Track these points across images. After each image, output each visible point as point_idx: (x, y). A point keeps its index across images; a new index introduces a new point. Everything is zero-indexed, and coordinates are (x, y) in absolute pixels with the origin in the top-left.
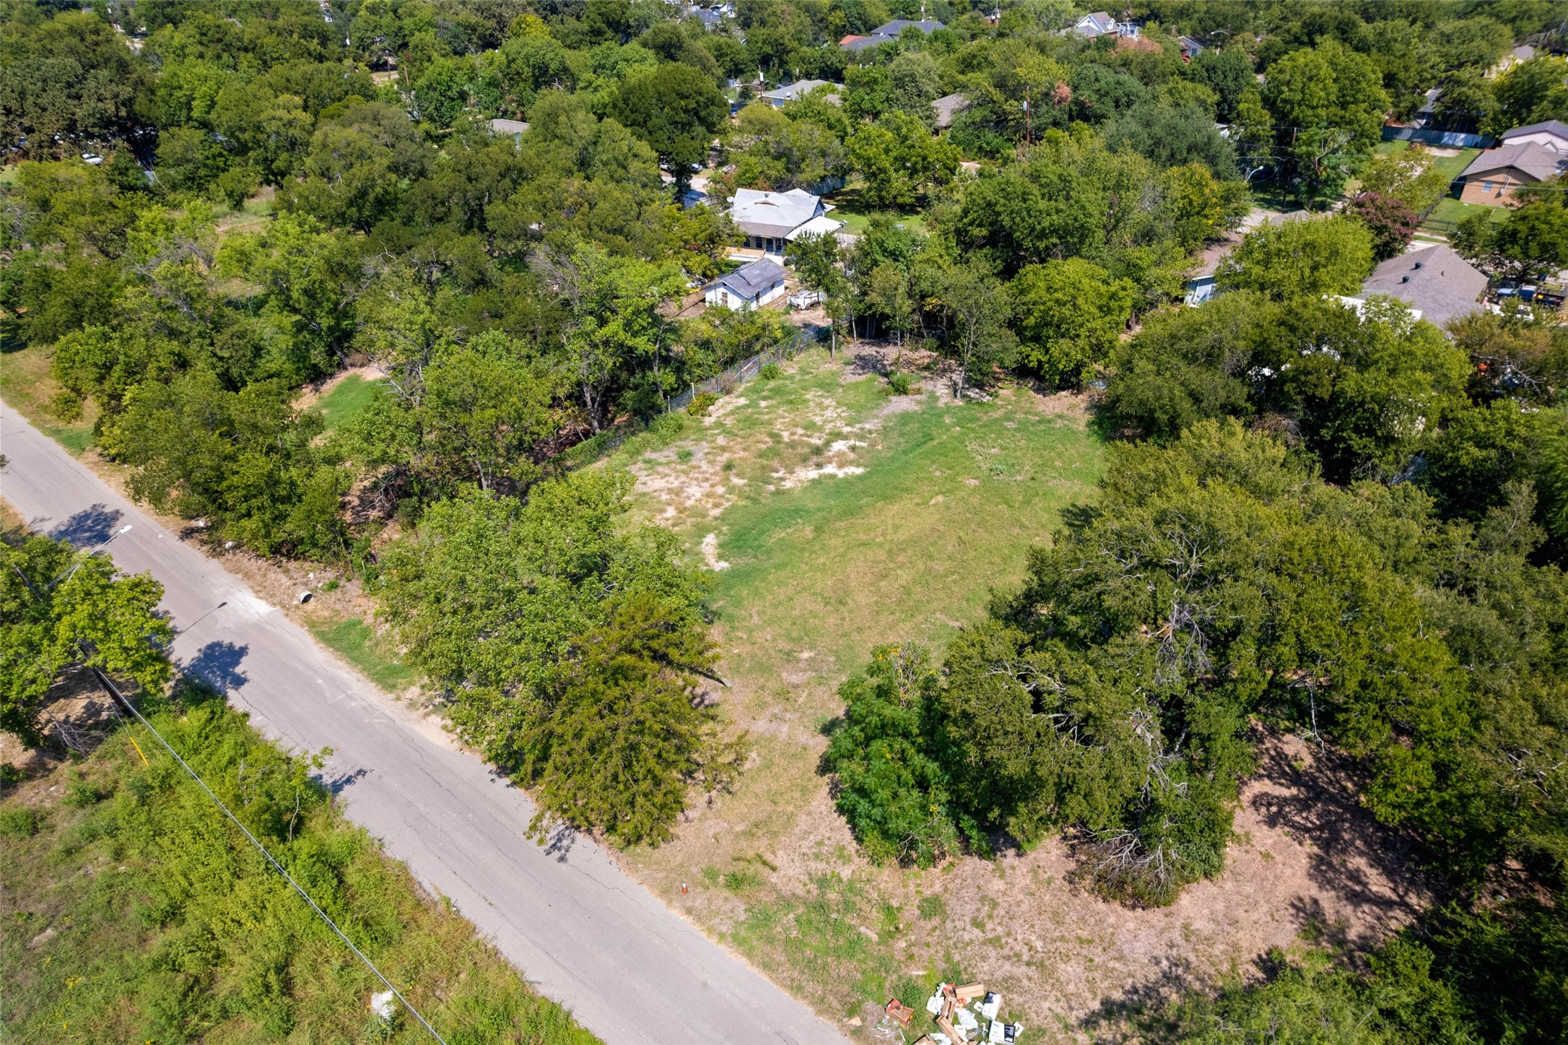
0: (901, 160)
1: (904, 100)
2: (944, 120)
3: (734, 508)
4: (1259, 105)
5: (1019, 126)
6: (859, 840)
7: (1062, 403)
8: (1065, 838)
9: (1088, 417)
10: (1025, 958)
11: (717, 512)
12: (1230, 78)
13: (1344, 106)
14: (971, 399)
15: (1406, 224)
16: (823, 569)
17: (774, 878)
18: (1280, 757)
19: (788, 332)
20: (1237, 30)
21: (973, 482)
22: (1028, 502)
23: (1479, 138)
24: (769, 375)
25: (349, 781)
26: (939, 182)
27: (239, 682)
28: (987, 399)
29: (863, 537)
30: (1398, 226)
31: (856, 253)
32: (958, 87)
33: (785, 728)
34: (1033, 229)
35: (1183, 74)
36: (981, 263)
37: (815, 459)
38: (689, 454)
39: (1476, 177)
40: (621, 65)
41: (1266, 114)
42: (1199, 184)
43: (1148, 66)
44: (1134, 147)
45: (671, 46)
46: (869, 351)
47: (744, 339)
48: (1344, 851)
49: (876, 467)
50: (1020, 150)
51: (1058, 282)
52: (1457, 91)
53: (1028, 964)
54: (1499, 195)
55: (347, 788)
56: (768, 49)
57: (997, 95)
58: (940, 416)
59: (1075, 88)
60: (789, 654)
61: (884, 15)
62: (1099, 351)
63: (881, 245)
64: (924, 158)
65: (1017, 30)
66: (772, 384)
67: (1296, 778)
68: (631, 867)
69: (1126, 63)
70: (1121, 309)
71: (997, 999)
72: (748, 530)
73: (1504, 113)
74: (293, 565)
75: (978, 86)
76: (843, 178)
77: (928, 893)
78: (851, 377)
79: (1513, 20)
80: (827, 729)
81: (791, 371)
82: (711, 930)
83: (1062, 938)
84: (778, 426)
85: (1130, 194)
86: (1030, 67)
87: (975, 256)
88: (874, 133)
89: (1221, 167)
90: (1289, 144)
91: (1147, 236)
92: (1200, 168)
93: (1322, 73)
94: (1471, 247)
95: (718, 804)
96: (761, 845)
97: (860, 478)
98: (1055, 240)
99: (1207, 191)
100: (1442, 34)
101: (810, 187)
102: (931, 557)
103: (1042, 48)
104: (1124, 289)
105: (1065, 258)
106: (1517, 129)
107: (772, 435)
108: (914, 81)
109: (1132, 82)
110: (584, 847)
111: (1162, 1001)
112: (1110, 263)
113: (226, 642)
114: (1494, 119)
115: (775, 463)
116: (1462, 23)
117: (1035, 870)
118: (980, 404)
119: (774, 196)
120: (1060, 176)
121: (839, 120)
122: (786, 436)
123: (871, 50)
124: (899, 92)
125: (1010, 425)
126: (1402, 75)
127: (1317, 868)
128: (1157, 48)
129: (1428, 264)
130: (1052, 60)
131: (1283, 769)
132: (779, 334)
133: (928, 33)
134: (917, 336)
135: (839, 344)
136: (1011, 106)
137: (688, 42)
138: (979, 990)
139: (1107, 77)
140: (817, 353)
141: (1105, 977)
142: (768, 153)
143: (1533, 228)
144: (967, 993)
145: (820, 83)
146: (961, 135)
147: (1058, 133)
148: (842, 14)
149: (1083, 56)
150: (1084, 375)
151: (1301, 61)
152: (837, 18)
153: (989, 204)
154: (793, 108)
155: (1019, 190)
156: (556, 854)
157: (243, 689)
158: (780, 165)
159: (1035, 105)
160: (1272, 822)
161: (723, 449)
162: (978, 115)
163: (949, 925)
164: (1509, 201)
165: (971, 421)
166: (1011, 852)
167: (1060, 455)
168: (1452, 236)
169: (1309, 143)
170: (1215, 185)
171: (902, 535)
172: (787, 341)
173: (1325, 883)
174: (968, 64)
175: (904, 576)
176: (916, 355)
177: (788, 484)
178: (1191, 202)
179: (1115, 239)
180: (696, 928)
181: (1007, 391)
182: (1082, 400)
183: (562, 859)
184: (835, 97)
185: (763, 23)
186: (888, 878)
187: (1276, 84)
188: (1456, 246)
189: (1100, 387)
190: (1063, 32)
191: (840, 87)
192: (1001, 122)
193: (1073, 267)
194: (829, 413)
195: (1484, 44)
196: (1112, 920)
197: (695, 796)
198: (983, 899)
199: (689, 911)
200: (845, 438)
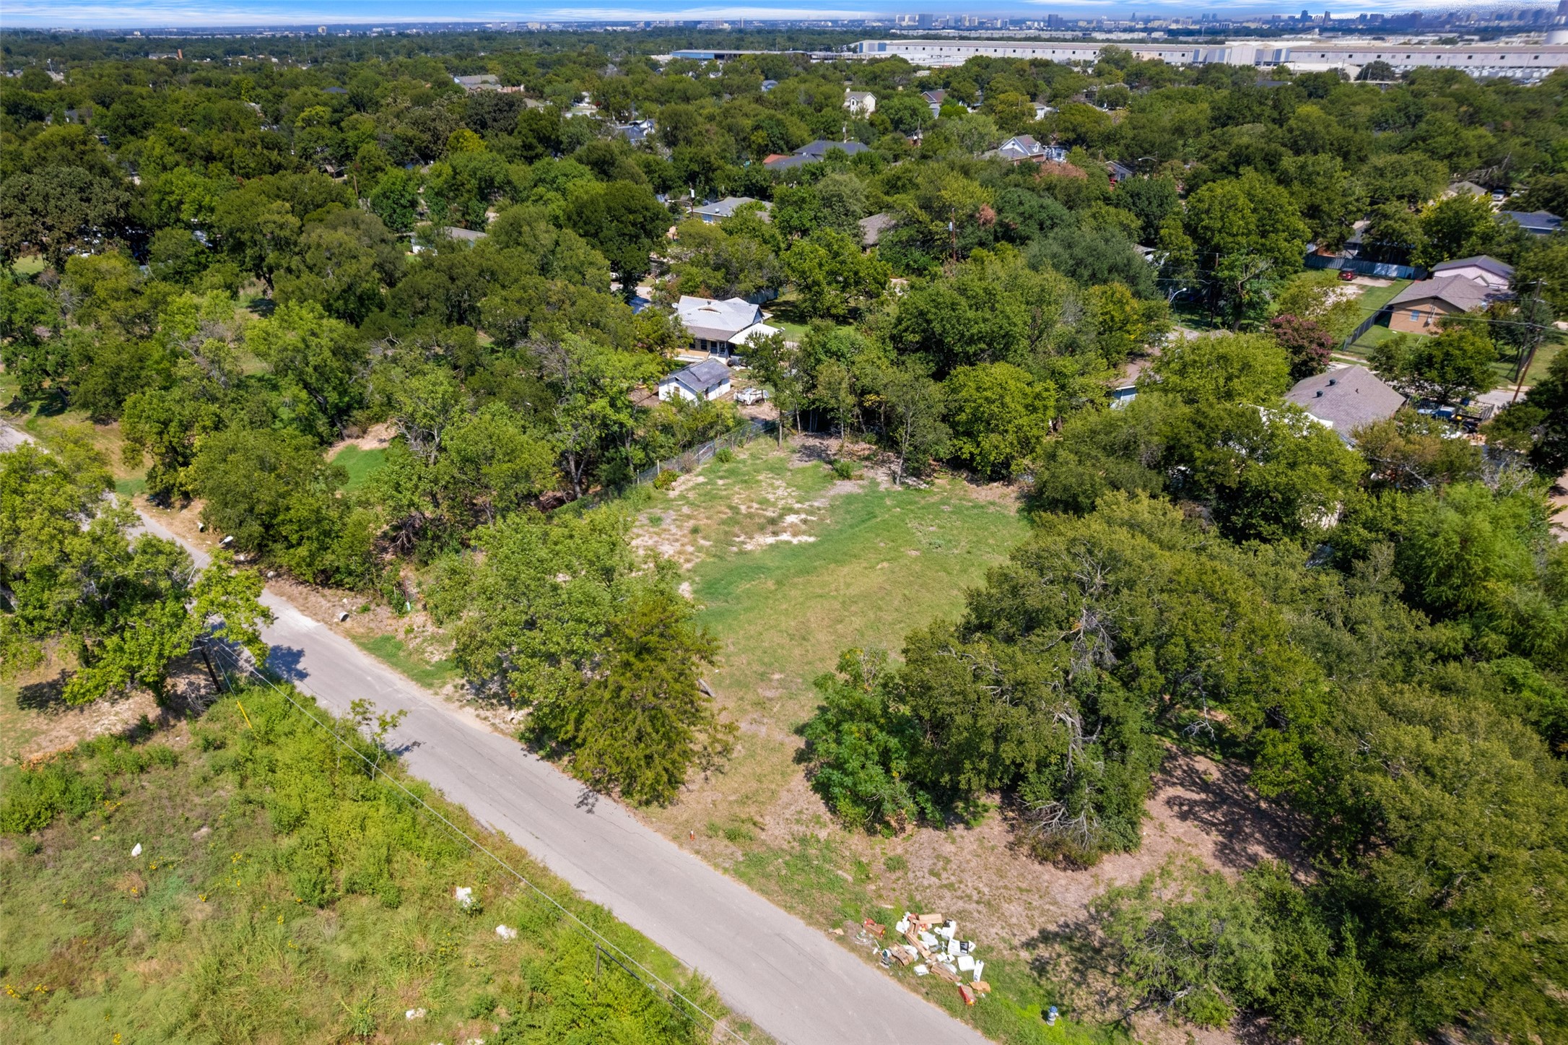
0: (833, 273)
1: (832, 219)
2: (871, 237)
3: (703, 564)
4: (1181, 231)
5: (945, 246)
6: (833, 810)
7: (994, 492)
8: (1005, 819)
9: (1018, 505)
10: (975, 897)
11: (689, 566)
12: (1155, 203)
13: (1264, 234)
14: (909, 486)
15: (1321, 345)
16: (786, 613)
17: (763, 836)
18: (1191, 772)
19: (739, 422)
20: (1165, 157)
21: (914, 553)
22: (965, 571)
23: (1411, 270)
24: (723, 458)
25: (407, 749)
26: (870, 295)
27: (302, 675)
28: (923, 486)
29: (819, 591)
30: (1314, 346)
31: (800, 354)
32: (883, 207)
33: (764, 729)
34: (963, 335)
35: (1107, 200)
36: (917, 366)
37: (771, 528)
38: (659, 519)
39: (1403, 306)
40: (561, 180)
41: (1188, 241)
42: (1120, 301)
43: (1072, 191)
44: (1056, 267)
45: (604, 162)
46: (813, 442)
47: (700, 426)
48: (1245, 840)
49: (826, 537)
50: (947, 267)
51: (987, 381)
52: (1384, 224)
53: (978, 902)
54: (1427, 324)
55: (406, 754)
56: (695, 167)
57: (923, 216)
58: (882, 498)
59: (1000, 211)
60: (762, 674)
61: (805, 135)
62: (1026, 445)
63: (824, 346)
64: (856, 273)
65: (941, 153)
66: (727, 466)
67: (1205, 787)
68: (647, 820)
69: (1050, 188)
70: (1046, 408)
71: (953, 924)
72: (718, 581)
73: (1434, 246)
74: (327, 592)
75: (904, 207)
76: (776, 290)
77: (891, 854)
78: (797, 463)
79: (1450, 156)
80: (800, 731)
81: (742, 457)
82: (716, 866)
83: (1005, 887)
84: (736, 500)
85: (1053, 308)
86: (956, 190)
87: (910, 360)
88: (808, 249)
89: (1141, 287)
90: (1212, 269)
91: (1071, 347)
92: (1120, 288)
93: (1240, 203)
94: (1390, 370)
95: (713, 780)
96: (752, 810)
97: (812, 545)
98: (983, 346)
99: (1128, 308)
100: (1376, 168)
101: (747, 297)
102: (880, 609)
103: (966, 171)
104: (1047, 390)
105: (992, 362)
106: (1447, 262)
107: (731, 507)
108: (841, 200)
109: (1057, 207)
110: (604, 804)
111: (1090, 934)
112: (1035, 368)
113: (285, 645)
114: (1424, 252)
115: (736, 529)
116: (1395, 157)
117: (981, 840)
118: (919, 490)
119: (715, 304)
120: (985, 290)
121: (773, 236)
122: (743, 509)
123: (796, 170)
124: (826, 211)
125: (946, 508)
126: (1326, 207)
127: (1221, 851)
128: (1081, 174)
129: (1343, 382)
130: (977, 183)
131: (1194, 779)
132: (731, 423)
133: (852, 153)
134: (856, 431)
135: (785, 436)
136: (936, 227)
137: (621, 159)
138: (938, 918)
139: (1031, 201)
140: (765, 442)
141: (1042, 914)
142: (707, 264)
143: (1447, 354)
144: (928, 919)
145: (747, 200)
146: (888, 253)
147: (983, 252)
148: (764, 134)
149: (1007, 180)
150: (1013, 467)
151: (1219, 191)
152: (759, 138)
153: (922, 314)
154: (730, 225)
155: (948, 301)
156: (585, 808)
157: (307, 680)
158: (720, 275)
159: (961, 226)
160: (1183, 817)
161: (689, 517)
162: (904, 234)
163: (910, 875)
164: (1434, 329)
165: (910, 503)
166: (961, 826)
167: (993, 534)
168: (1371, 359)
169: (1231, 267)
170: (1135, 303)
171: (853, 591)
172: (739, 428)
173: (1228, 862)
174: (893, 186)
175: (858, 622)
176: (856, 447)
177: (749, 547)
178: (1112, 318)
179: (1040, 349)
180: (704, 864)
181: (943, 481)
182: (1012, 491)
183: (590, 811)
184: (765, 212)
185: (689, 142)
186: (857, 841)
187: (1196, 213)
188: (1376, 368)
189: (1030, 480)
190: (988, 155)
191: (768, 205)
192: (927, 241)
193: (1000, 370)
194: (780, 492)
195: (1418, 179)
196: (1046, 877)
197: (692, 773)
198: (938, 857)
199: (697, 852)
200: (797, 512)
